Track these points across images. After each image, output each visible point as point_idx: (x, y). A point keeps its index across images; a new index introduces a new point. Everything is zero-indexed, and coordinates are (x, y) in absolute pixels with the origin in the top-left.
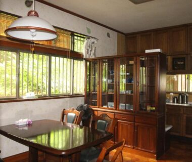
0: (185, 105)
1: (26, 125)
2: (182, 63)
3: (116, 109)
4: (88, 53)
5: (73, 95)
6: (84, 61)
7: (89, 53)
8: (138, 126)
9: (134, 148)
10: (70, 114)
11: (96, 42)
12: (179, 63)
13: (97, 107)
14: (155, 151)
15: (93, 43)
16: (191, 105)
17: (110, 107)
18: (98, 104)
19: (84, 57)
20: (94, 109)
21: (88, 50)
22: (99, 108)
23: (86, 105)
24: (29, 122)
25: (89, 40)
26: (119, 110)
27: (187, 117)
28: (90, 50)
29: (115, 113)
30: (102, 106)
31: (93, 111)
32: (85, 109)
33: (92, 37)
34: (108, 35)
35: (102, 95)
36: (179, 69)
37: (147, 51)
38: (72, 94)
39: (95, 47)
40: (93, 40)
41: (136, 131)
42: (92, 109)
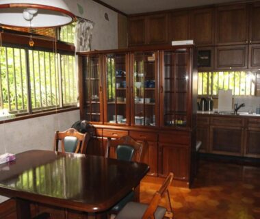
0: (209, 113)
1: (7, 163)
2: (207, 58)
3: (130, 125)
4: (81, 44)
5: (63, 107)
6: (76, 56)
7: (83, 44)
8: (163, 146)
9: (158, 176)
10: (67, 138)
11: (92, 27)
12: (202, 58)
13: (101, 123)
14: (188, 178)
15: (88, 28)
16: (216, 112)
17: (119, 123)
18: (101, 119)
19: (76, 51)
20: (95, 126)
21: (81, 39)
22: (103, 124)
23: (84, 121)
24: (11, 157)
25: (83, 24)
26: (134, 126)
27: (214, 129)
28: (84, 39)
29: (128, 130)
30: (108, 121)
31: (95, 128)
32: (84, 126)
33: (87, 20)
34: (106, 17)
35: (108, 105)
36: (203, 66)
37: (174, 43)
38: (61, 106)
39: (91, 35)
40: (88, 24)
41: (160, 153)
42: (93, 127)
